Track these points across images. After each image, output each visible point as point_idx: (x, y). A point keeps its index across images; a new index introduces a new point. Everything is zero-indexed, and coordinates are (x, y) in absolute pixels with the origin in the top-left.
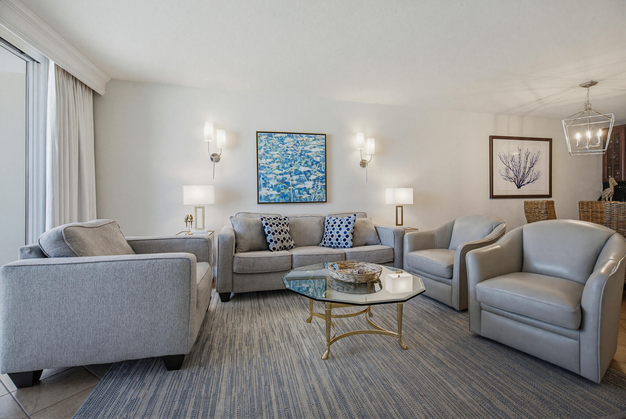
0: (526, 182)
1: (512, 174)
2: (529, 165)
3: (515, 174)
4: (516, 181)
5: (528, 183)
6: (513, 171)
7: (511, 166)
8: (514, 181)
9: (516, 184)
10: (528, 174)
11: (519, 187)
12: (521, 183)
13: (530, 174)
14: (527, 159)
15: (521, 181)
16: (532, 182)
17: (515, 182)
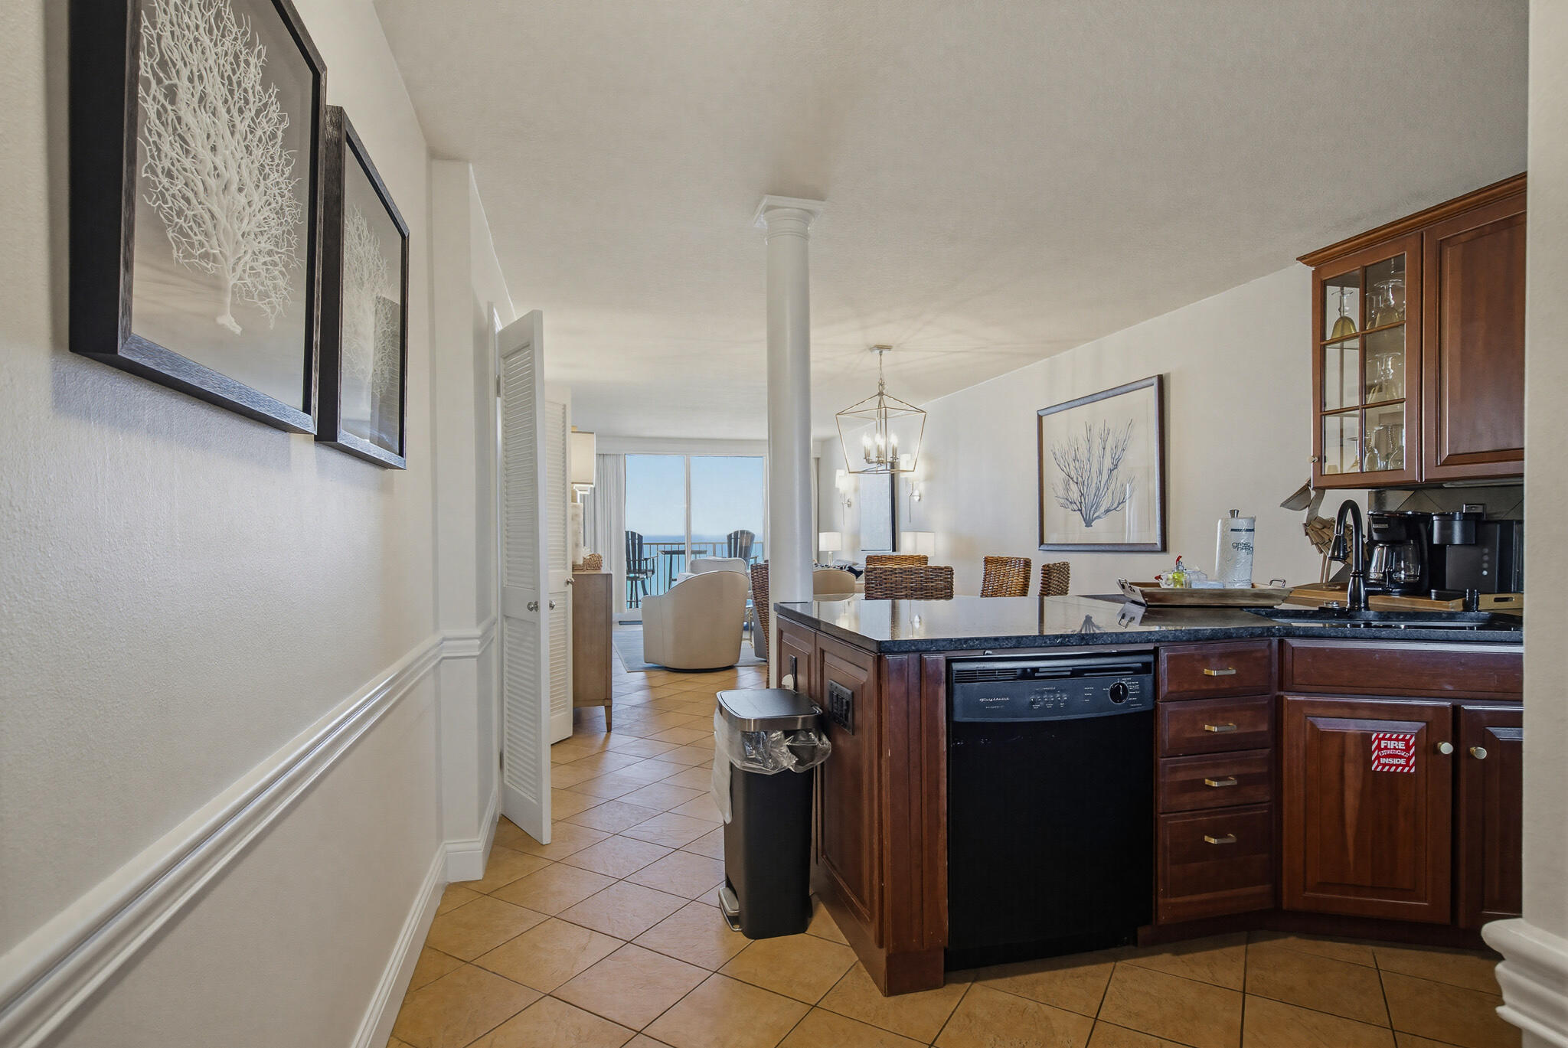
0: (1102, 509)
1: (1075, 494)
2: (1108, 463)
3: (1080, 491)
4: (1084, 509)
5: (1107, 511)
6: (1077, 483)
7: (1073, 474)
8: (1079, 510)
9: (1083, 517)
10: (1105, 490)
11: (1088, 524)
12: (1091, 514)
13: (1112, 486)
14: (1104, 449)
15: (1092, 507)
16: (1115, 509)
17: (1081, 511)
